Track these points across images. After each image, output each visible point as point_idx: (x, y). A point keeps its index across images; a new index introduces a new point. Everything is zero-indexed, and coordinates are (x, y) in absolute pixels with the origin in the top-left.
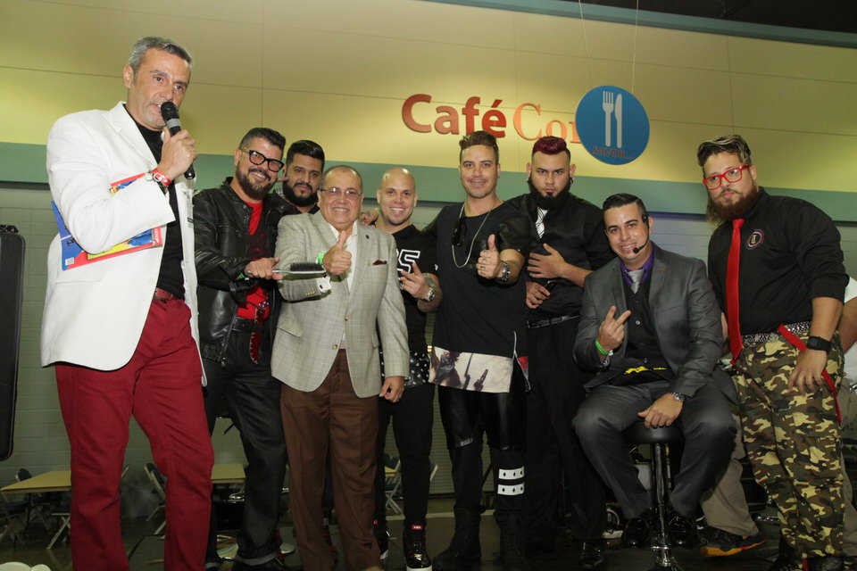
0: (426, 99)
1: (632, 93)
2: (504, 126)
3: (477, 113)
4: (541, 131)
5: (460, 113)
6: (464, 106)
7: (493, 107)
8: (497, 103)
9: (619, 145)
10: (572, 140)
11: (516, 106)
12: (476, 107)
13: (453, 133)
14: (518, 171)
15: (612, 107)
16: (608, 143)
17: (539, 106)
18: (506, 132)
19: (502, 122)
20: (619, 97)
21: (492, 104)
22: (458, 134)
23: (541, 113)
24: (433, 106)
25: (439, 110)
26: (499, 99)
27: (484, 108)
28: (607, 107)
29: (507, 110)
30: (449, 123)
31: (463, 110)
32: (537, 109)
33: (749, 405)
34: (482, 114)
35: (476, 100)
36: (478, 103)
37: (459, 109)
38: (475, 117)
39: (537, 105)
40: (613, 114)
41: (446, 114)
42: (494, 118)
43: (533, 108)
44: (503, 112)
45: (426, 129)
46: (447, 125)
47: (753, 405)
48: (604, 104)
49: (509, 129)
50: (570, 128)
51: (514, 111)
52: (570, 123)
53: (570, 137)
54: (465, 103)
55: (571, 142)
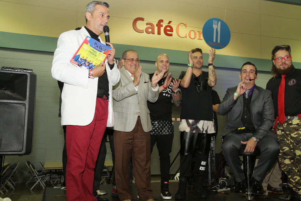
0: (142, 19)
1: (225, 21)
2: (172, 31)
3: (162, 26)
4: (186, 34)
5: (155, 25)
6: (157, 23)
7: (168, 24)
8: (170, 22)
9: (219, 41)
10: (198, 38)
12: (162, 23)
13: (152, 34)
14: (177, 50)
15: (217, 27)
16: (214, 41)
17: (186, 24)
19: (172, 30)
20: (220, 23)
21: (168, 22)
22: (154, 34)
23: (187, 27)
24: (145, 22)
25: (147, 24)
27: (164, 24)
28: (215, 27)
29: (174, 26)
30: (151, 29)
31: (157, 24)
32: (185, 25)
33: (282, 141)
34: (164, 26)
35: (161, 21)
36: (163, 22)
37: (155, 24)
38: (161, 28)
39: (185, 24)
40: (217, 29)
41: (150, 26)
42: (168, 28)
44: (172, 26)
45: (141, 32)
46: (150, 30)
47: (283, 142)
48: (213, 25)
49: (174, 33)
50: (197, 33)
51: (176, 26)
52: (198, 31)
53: (197, 37)
54: (157, 22)
55: (198, 39)
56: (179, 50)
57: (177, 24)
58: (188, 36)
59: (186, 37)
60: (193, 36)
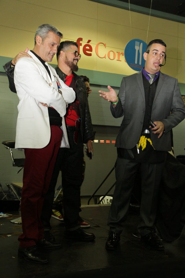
1: (146, 43)
2: (91, 51)
3: (81, 44)
4: (106, 55)
7: (87, 43)
8: (89, 41)
9: (140, 63)
11: (97, 43)
12: (81, 42)
16: (136, 62)
17: (106, 44)
18: (92, 54)
19: (91, 50)
20: (142, 44)
21: (87, 41)
23: (106, 47)
26: (90, 39)
28: (137, 48)
29: (93, 45)
32: (105, 45)
34: (83, 45)
35: (80, 39)
36: (82, 40)
38: (80, 46)
39: (105, 43)
40: (139, 51)
42: (88, 48)
43: (103, 45)
44: (91, 45)
49: (93, 53)
50: (117, 54)
51: (96, 45)
52: (117, 52)
53: (117, 58)
54: (76, 40)
55: (117, 60)
56: (97, 70)
57: (96, 44)
58: (107, 57)
59: (105, 57)
60: (112, 57)
